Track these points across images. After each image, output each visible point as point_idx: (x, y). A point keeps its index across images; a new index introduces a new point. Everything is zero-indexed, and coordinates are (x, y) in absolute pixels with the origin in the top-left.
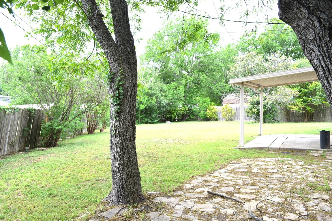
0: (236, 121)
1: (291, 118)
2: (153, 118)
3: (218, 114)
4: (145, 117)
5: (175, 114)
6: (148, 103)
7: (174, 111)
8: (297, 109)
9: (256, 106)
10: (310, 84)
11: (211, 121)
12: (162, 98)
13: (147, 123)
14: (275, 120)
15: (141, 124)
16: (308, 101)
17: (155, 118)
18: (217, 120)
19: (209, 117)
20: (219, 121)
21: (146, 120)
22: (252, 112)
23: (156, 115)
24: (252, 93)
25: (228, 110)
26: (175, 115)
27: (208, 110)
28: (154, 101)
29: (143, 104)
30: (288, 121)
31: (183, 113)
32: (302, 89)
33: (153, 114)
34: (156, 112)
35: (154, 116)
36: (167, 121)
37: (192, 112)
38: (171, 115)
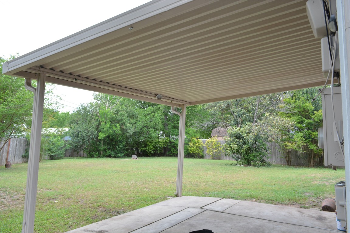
0: (225, 159)
1: (292, 160)
2: (118, 150)
3: (204, 149)
4: (109, 149)
5: (151, 146)
6: (110, 131)
7: (151, 142)
8: (295, 147)
9: (236, 140)
10: (315, 112)
11: (195, 158)
12: (128, 125)
13: (109, 156)
14: (265, 163)
15: (103, 157)
16: (311, 136)
17: (121, 151)
18: (202, 157)
19: (191, 153)
20: (205, 158)
21: (108, 153)
22: (232, 149)
23: (121, 146)
24: (232, 122)
25: (214, 145)
26: (152, 148)
27: (190, 143)
28: (117, 128)
29: (103, 132)
30: (288, 163)
31: (163, 146)
32: (304, 119)
33: (118, 145)
34: (122, 143)
35: (119, 147)
36: (132, 155)
37: (174, 145)
38: (146, 148)
